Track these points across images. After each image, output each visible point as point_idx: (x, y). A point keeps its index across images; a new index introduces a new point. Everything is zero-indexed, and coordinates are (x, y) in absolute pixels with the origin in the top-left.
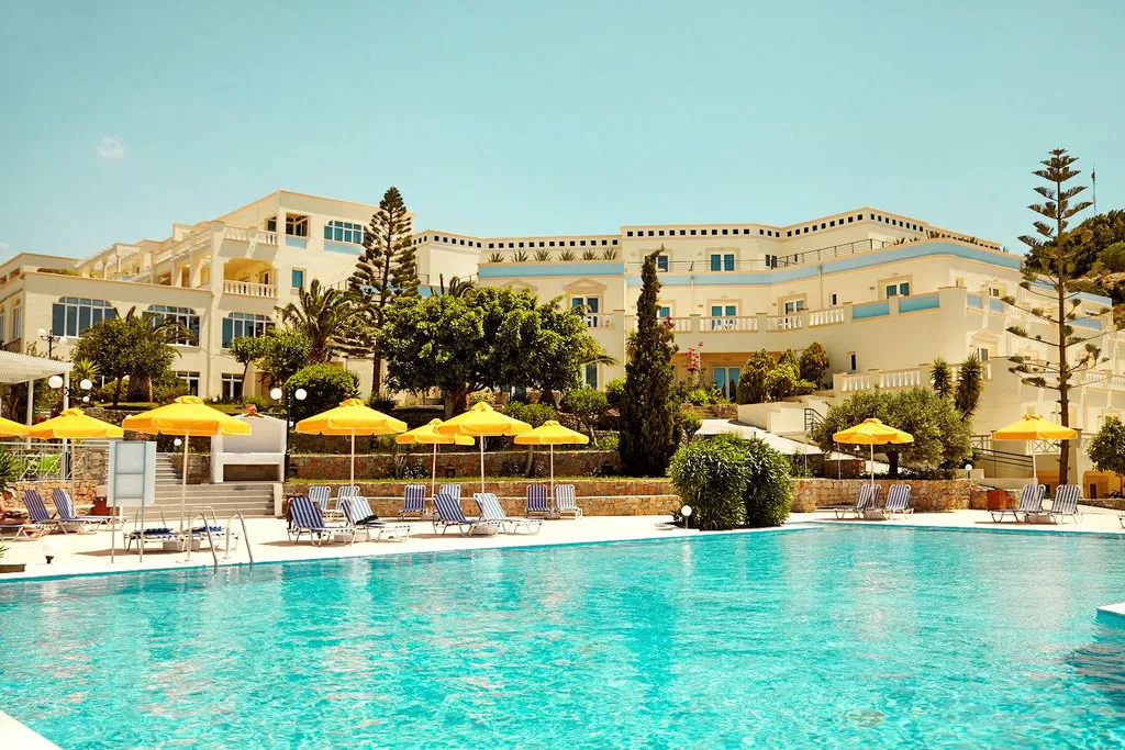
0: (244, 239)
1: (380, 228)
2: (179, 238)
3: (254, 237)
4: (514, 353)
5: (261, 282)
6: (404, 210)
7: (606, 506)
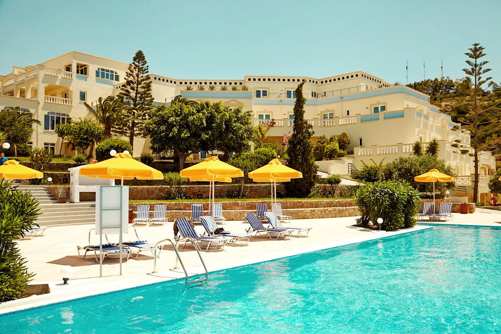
0: (55, 75)
1: (134, 70)
2: (16, 72)
3: (60, 74)
4: (221, 134)
5: (63, 97)
6: (146, 62)
7: (294, 214)
